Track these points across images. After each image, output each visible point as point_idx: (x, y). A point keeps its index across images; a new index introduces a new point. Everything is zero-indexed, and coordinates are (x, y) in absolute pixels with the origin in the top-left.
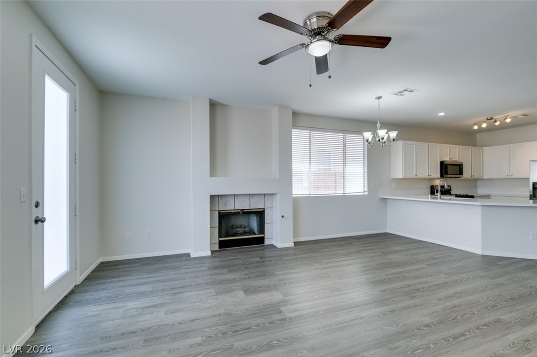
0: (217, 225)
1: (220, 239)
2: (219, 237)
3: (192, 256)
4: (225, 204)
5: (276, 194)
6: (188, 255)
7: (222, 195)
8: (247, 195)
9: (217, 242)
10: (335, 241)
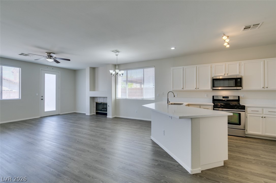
0: (95, 106)
1: (97, 111)
2: (96, 110)
3: (86, 114)
4: (97, 100)
5: (107, 97)
6: (85, 114)
7: (96, 97)
8: (103, 97)
9: (95, 112)
10: (129, 120)
